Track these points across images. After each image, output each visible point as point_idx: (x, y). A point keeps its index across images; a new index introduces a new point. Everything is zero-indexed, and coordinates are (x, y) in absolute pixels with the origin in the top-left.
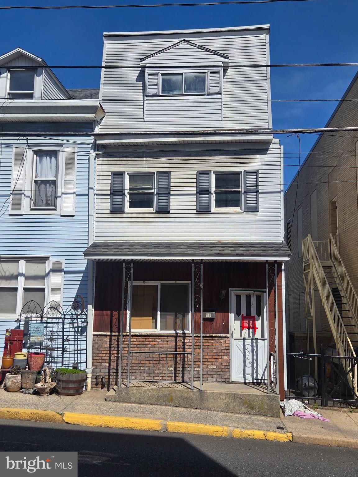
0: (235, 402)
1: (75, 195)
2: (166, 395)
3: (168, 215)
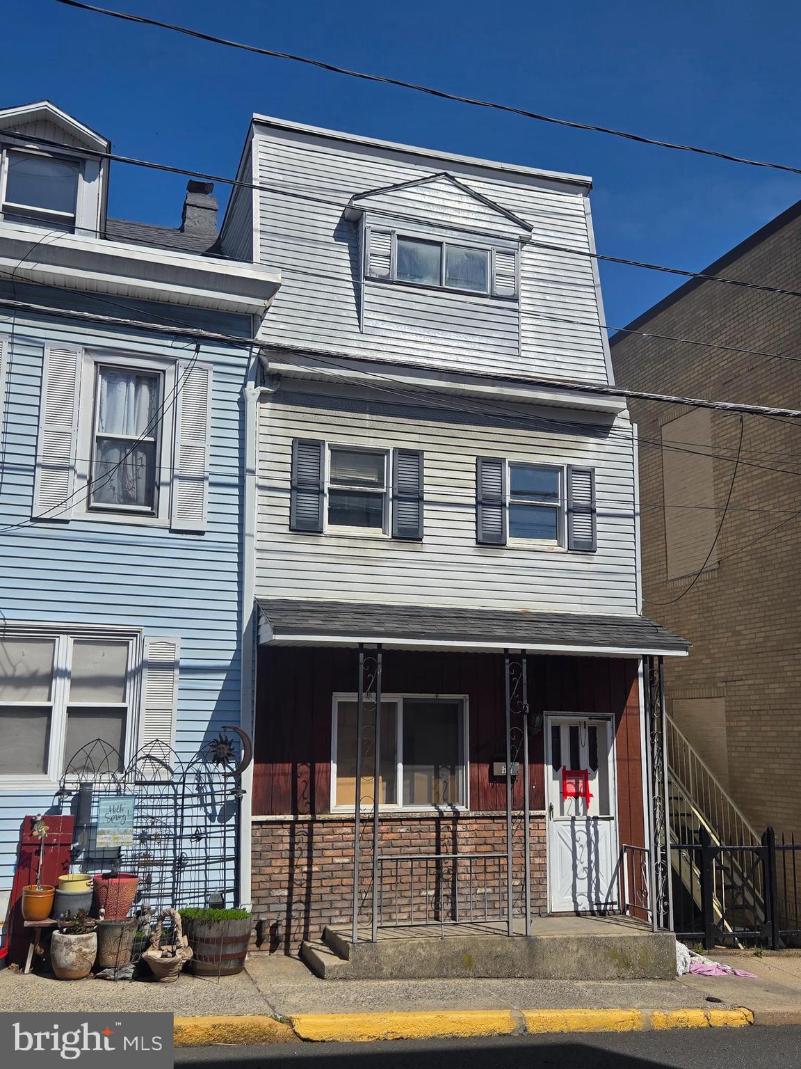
0: (596, 955)
1: (206, 483)
2: (458, 954)
3: (418, 547)
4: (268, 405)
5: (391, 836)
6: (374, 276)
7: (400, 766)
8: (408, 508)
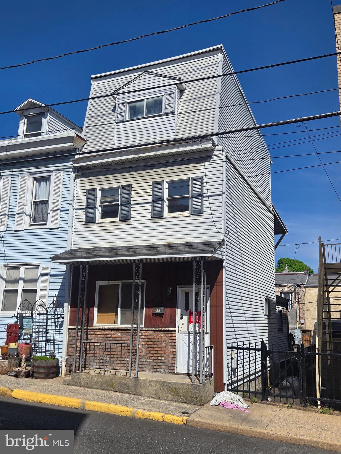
0: (163, 389)
2: (108, 381)
3: (129, 223)
4: (79, 179)
5: (114, 336)
6: (118, 121)
7: (119, 309)
8: (125, 207)
